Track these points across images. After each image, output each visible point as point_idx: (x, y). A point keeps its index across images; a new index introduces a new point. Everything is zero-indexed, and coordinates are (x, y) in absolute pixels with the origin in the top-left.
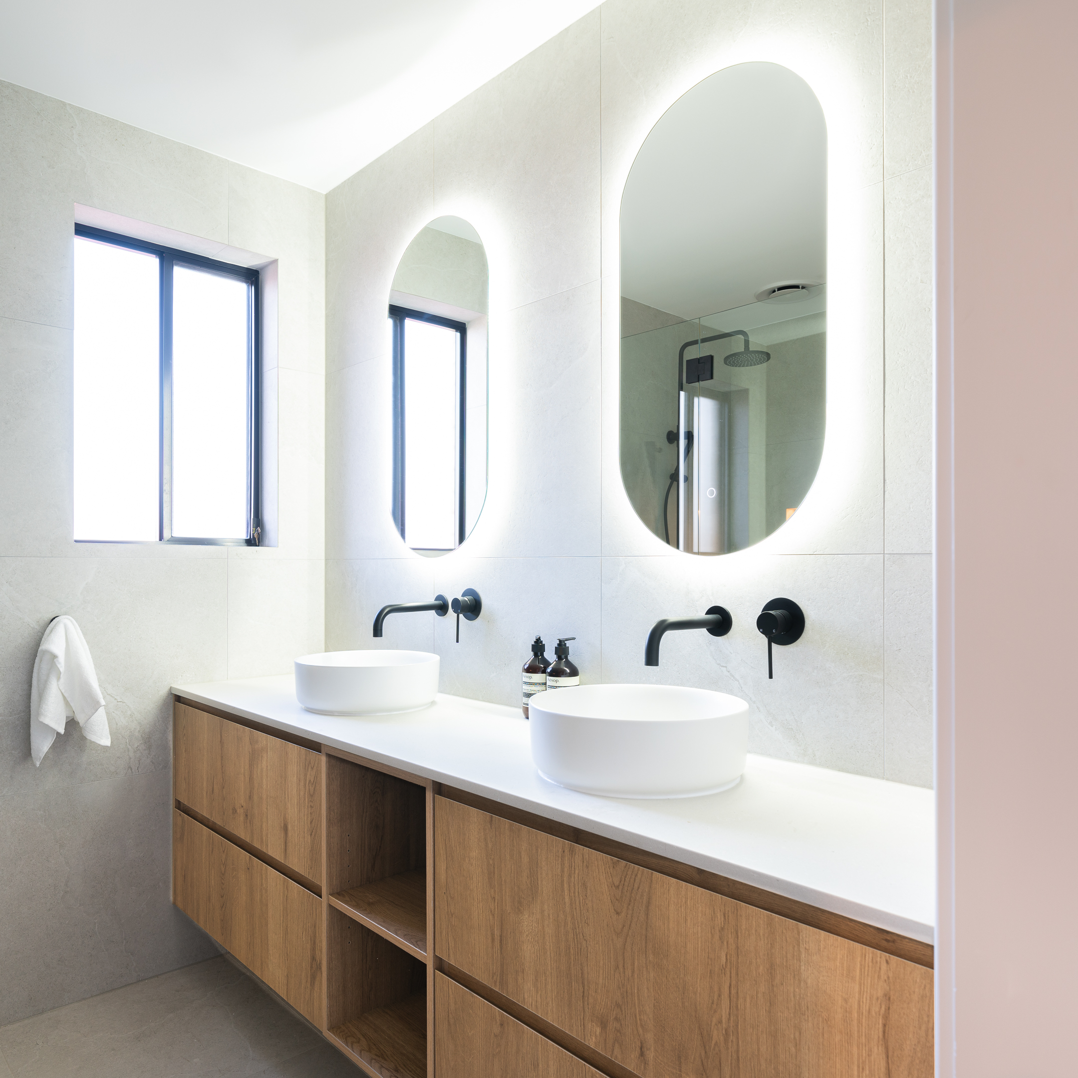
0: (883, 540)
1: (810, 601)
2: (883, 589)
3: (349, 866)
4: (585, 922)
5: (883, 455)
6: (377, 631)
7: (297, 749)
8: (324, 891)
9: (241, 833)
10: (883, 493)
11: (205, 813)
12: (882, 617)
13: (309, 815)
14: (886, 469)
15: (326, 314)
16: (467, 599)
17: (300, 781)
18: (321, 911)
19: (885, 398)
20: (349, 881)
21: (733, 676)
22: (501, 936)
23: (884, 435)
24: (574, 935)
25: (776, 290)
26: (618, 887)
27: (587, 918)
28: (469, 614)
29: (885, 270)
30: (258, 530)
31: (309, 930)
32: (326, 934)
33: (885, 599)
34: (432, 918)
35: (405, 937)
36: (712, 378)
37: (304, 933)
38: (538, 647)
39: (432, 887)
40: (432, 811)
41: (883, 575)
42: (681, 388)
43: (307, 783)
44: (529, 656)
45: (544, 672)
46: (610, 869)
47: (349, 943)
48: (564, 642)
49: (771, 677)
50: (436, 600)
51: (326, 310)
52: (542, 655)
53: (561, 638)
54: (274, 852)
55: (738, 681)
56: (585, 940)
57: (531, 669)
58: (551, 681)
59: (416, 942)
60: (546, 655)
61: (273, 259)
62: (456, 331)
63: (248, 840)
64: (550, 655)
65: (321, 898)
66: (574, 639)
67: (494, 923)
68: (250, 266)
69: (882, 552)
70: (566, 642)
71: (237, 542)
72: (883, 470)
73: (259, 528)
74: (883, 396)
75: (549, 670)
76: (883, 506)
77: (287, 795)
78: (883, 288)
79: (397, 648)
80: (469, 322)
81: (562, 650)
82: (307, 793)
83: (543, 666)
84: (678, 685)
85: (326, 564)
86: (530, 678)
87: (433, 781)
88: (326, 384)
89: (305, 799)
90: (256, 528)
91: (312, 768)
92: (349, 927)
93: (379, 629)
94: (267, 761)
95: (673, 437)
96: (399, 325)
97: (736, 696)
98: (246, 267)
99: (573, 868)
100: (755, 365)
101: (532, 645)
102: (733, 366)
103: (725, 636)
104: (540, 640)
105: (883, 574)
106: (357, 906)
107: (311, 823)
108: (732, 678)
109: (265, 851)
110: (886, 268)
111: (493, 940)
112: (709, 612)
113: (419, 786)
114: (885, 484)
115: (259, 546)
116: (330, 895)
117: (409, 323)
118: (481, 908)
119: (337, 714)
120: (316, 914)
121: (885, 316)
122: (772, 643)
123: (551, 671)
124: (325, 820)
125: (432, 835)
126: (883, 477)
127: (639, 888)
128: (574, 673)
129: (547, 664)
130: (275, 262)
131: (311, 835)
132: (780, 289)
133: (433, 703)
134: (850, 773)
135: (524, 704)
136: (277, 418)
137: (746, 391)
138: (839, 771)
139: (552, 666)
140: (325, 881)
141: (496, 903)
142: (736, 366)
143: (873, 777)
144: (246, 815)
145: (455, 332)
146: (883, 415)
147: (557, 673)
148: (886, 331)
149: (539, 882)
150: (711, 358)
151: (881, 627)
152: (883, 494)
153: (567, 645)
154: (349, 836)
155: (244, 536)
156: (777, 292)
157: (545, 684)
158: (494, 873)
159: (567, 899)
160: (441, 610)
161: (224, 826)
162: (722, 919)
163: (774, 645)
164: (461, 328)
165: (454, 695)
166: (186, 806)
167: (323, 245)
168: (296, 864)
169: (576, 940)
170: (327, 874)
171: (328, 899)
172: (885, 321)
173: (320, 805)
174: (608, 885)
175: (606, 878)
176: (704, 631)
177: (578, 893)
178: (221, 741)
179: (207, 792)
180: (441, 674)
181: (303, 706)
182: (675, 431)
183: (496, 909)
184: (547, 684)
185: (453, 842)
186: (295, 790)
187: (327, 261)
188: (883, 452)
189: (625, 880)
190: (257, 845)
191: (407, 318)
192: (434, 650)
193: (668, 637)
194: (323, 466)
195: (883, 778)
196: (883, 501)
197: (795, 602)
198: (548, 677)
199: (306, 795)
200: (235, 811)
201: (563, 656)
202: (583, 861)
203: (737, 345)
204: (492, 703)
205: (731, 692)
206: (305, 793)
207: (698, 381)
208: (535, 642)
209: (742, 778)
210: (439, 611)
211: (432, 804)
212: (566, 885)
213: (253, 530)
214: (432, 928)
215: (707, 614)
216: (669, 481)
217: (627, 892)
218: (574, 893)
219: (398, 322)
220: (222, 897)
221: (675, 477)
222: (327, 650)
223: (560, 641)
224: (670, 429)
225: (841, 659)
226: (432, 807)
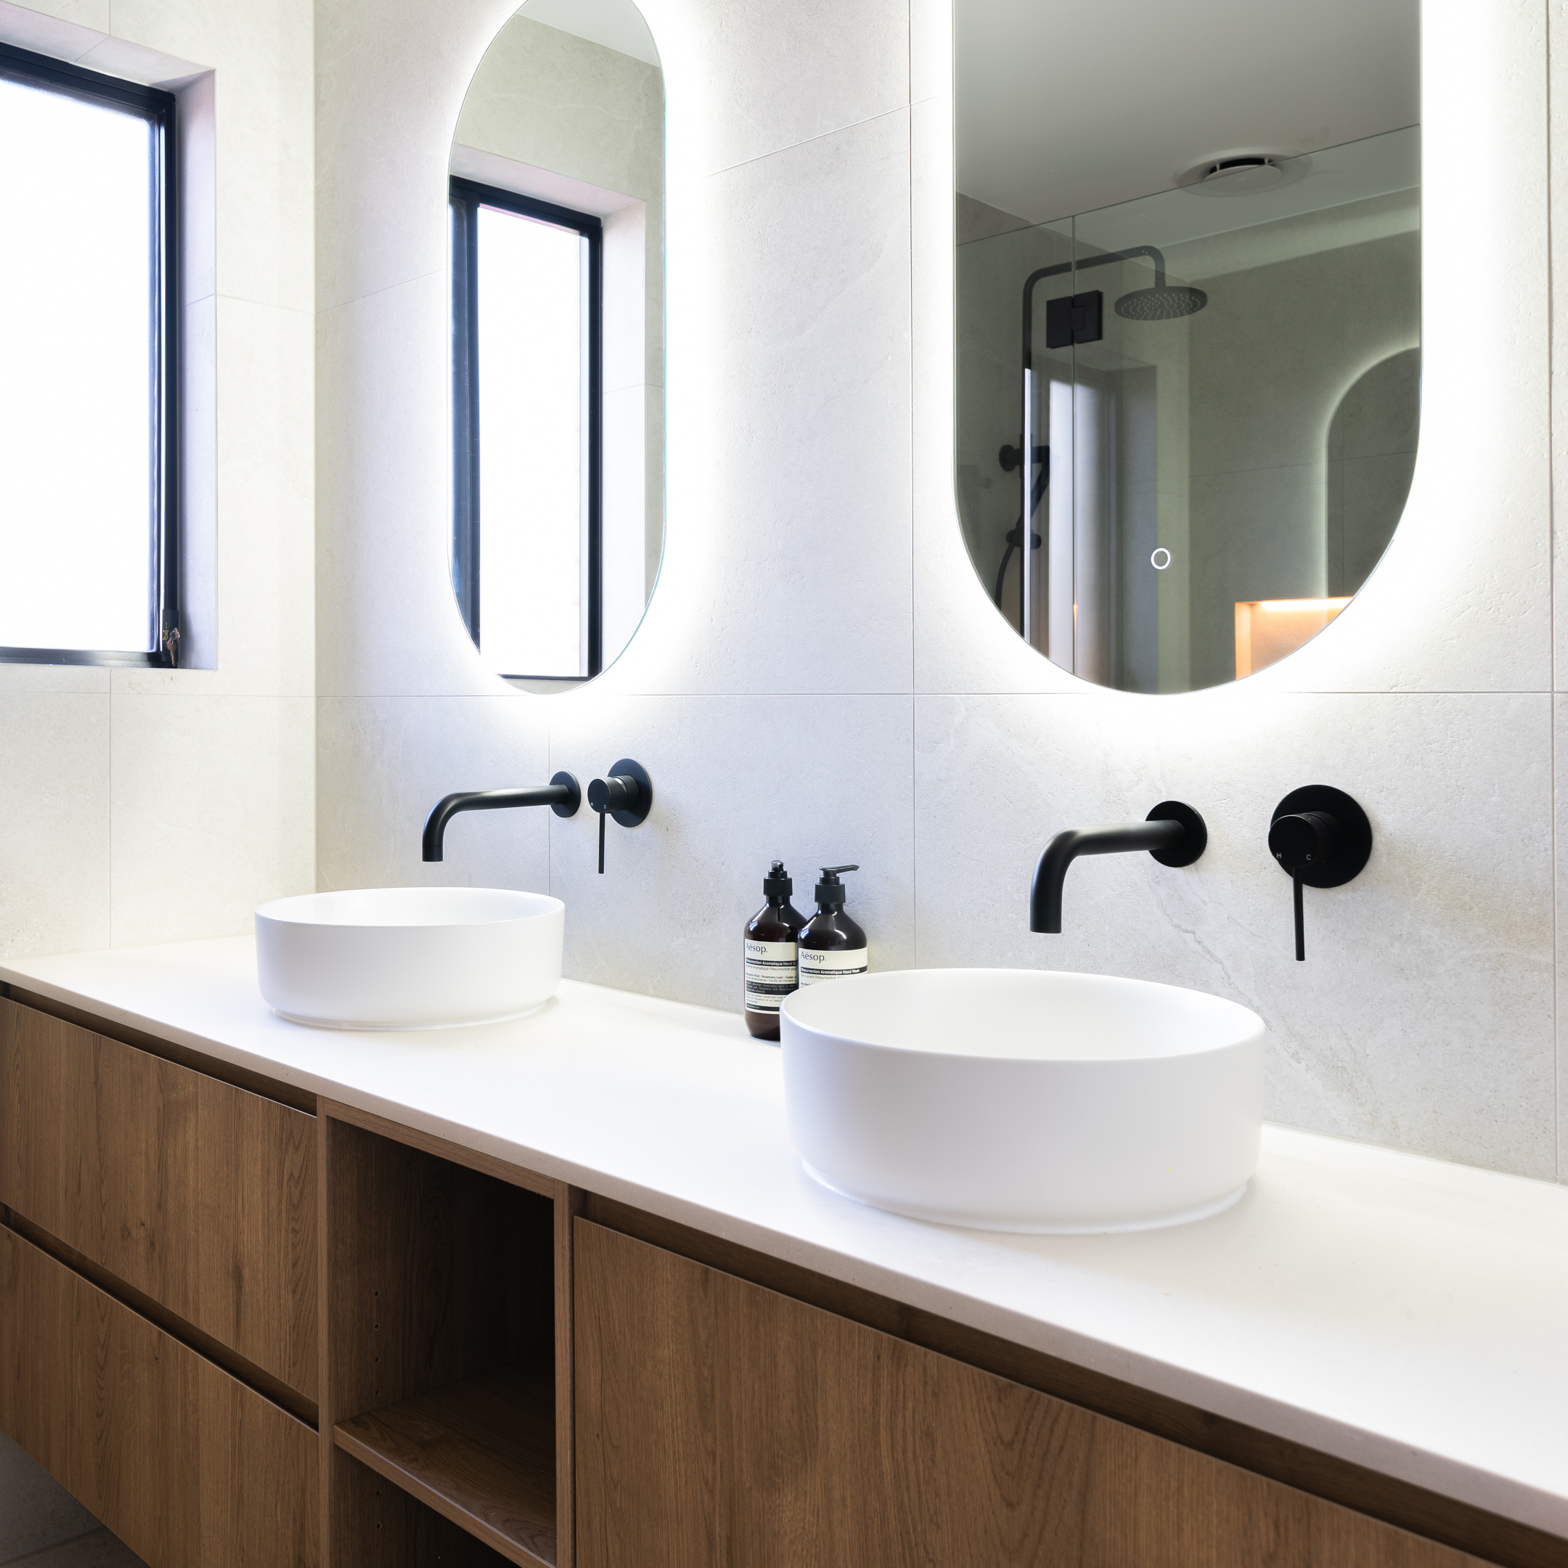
0: (1550, 663)
1: (1383, 793)
2: (1550, 768)
3: (377, 1360)
4: (931, 1521)
5: (1548, 477)
6: (432, 848)
7: (263, 1104)
8: (324, 1417)
9: (141, 1280)
10: (1548, 560)
11: (62, 1234)
12: (1550, 828)
13: (290, 1249)
14: (1555, 507)
15: (316, 187)
16: (620, 782)
17: (268, 1174)
18: (318, 1458)
19: (1553, 354)
20: (377, 1393)
21: (1209, 952)
22: (729, 1540)
23: (1551, 435)
24: (903, 1548)
25: (1218, 166)
26: (1010, 1445)
27: (935, 1512)
28: (625, 813)
29: (1551, 77)
30: (174, 635)
31: (289, 1497)
32: (327, 1510)
33: (1556, 791)
34: (570, 1489)
35: (505, 1524)
36: (1099, 337)
37: (279, 1505)
38: (778, 885)
39: (568, 1422)
40: (567, 1253)
41: (1550, 739)
42: (1028, 363)
43: (286, 1179)
44: (758, 904)
45: (791, 937)
46: (990, 1403)
47: (378, 1526)
48: (835, 876)
49: (1300, 956)
50: (554, 781)
51: (316, 178)
52: (786, 902)
53: (831, 864)
54: (215, 1326)
55: (1222, 963)
56: (930, 1561)
57: (763, 932)
58: (808, 958)
59: (532, 1538)
60: (795, 902)
61: (205, 70)
62: (581, 234)
63: (155, 1296)
64: (804, 902)
65: (316, 1427)
66: (854, 868)
67: (714, 1510)
68: (155, 84)
69: (1549, 689)
70: (838, 875)
71: (129, 659)
72: (1548, 510)
73: (176, 631)
74: (1547, 350)
75: (803, 934)
76: (1549, 589)
77: (240, 1203)
78: (1546, 117)
79: (470, 883)
80: (607, 216)
81: (830, 890)
82: (284, 1202)
83: (788, 926)
84: (1085, 970)
85: (318, 707)
86: (763, 950)
87: (571, 1188)
88: (317, 332)
89: (280, 1214)
90: (171, 629)
91: (297, 1148)
92: (378, 1493)
93: (436, 843)
94: (196, 1128)
95: (1011, 458)
96: (465, 216)
97: (1217, 994)
98: (147, 85)
99: (901, 1396)
100: (1175, 316)
101: (765, 880)
102: (1132, 318)
103: (1191, 866)
104: (782, 870)
105: (1550, 735)
106: (396, 1452)
107: (294, 1265)
108: (1208, 957)
109: (192, 1321)
110: (1551, 73)
111: (711, 1547)
112: (1155, 814)
113: (539, 1195)
114: (1555, 542)
115: (176, 667)
116: (337, 1424)
117: (487, 216)
118: (683, 1472)
119: (348, 1028)
120: (306, 1466)
121: (1552, 177)
122: (1304, 885)
123: (807, 937)
124: (325, 1262)
125: (568, 1306)
126: (1549, 524)
127: (1061, 1450)
128: (856, 940)
129: (799, 922)
130: (210, 74)
131: (294, 1292)
132: (1226, 164)
133: (551, 1002)
134: (1479, 1166)
135: (750, 1006)
136: (214, 400)
137: (1152, 370)
138: (1453, 1161)
139: (807, 927)
140: (326, 1396)
141: (718, 1464)
142: (1138, 319)
143: (1532, 1177)
144: (152, 1244)
145: (579, 237)
146: (1547, 390)
147: (820, 941)
148: (1553, 210)
149: (820, 1423)
150: (1098, 297)
151: (1546, 850)
152: (1548, 564)
153: (841, 882)
154: (376, 1294)
155: (144, 646)
156: (1219, 171)
157: (795, 963)
158: (713, 1398)
159: (887, 1466)
160: (563, 804)
161: (104, 1264)
162: (1272, 1534)
163: (1307, 891)
164: (590, 227)
165: (592, 982)
166: (22, 1217)
167: (310, 44)
168: (259, 1354)
169: (908, 1559)
170: (330, 1380)
171: (333, 1434)
172: (1552, 189)
173: (315, 1228)
174: (985, 1439)
175: (981, 1422)
176: (1144, 856)
177: (914, 1452)
178: (96, 1083)
179: (66, 1191)
180: (568, 939)
181: (274, 1010)
182: (1017, 446)
183: (719, 1479)
184: (801, 964)
185: (617, 1324)
186: (259, 1195)
187: (318, 77)
188: (1548, 471)
189: (1027, 1429)
190: (174, 1307)
191: (481, 205)
192: (550, 886)
193: (1081, 869)
194: (312, 502)
195: (1555, 1180)
196: (1549, 577)
197: (1348, 794)
198: (801, 950)
199: (283, 1207)
200: (126, 1233)
201: (832, 906)
202: (926, 1382)
203: (1141, 275)
204: (676, 1000)
205: (1205, 986)
206: (280, 1202)
207: (1072, 343)
208: (771, 874)
209: (1251, 1184)
210: (561, 805)
211: (567, 1237)
212: (883, 1434)
213: (164, 634)
214: (570, 1511)
215: (1149, 818)
216: (1005, 546)
217: (1032, 1457)
218: (904, 1452)
219: (463, 211)
220: (99, 1416)
221: (1015, 537)
222: (321, 887)
223: (826, 872)
224: (1006, 442)
225: (1455, 920)
226: (567, 1244)
